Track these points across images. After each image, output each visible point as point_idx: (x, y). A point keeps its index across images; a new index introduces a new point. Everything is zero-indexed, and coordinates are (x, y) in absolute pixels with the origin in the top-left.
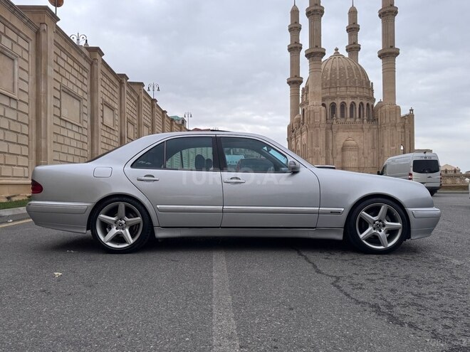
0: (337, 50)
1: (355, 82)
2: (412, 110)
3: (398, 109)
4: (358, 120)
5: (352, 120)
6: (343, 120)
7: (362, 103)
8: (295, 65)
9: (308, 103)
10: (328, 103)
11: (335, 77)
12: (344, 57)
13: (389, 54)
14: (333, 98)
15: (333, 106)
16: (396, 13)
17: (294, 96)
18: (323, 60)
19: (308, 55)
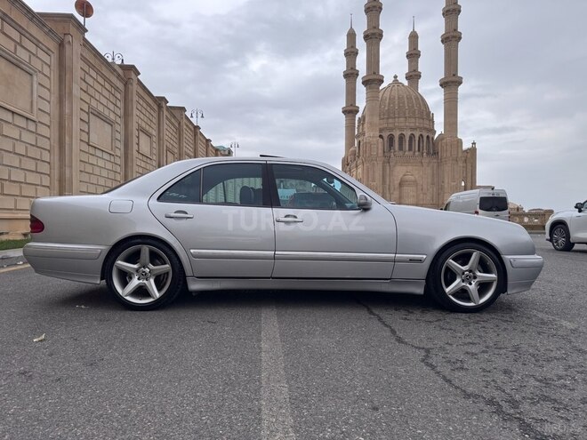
0: (396, 77)
1: (414, 112)
2: (474, 143)
3: (460, 142)
4: (417, 153)
5: (411, 153)
6: (401, 153)
7: (421, 135)
8: (351, 93)
9: (364, 134)
10: (386, 135)
11: (394, 106)
12: (403, 85)
13: (451, 83)
14: (392, 129)
15: (391, 138)
16: (460, 38)
17: (350, 127)
18: (381, 88)
19: (365, 83)
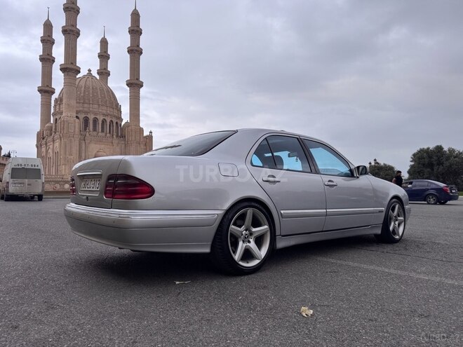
0: (90, 70)
1: (106, 102)
2: (151, 132)
3: (141, 130)
4: (108, 135)
5: (104, 134)
6: (95, 133)
7: (112, 121)
8: (47, 75)
9: (61, 113)
10: (82, 116)
12: (96, 79)
13: (135, 84)
14: (87, 113)
15: (86, 120)
16: (141, 53)
17: (46, 105)
18: (77, 77)
19: (63, 69)
